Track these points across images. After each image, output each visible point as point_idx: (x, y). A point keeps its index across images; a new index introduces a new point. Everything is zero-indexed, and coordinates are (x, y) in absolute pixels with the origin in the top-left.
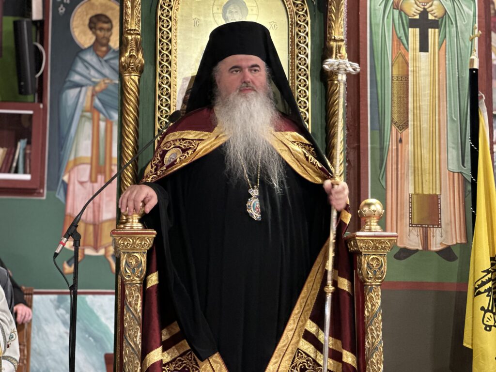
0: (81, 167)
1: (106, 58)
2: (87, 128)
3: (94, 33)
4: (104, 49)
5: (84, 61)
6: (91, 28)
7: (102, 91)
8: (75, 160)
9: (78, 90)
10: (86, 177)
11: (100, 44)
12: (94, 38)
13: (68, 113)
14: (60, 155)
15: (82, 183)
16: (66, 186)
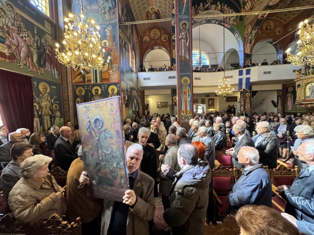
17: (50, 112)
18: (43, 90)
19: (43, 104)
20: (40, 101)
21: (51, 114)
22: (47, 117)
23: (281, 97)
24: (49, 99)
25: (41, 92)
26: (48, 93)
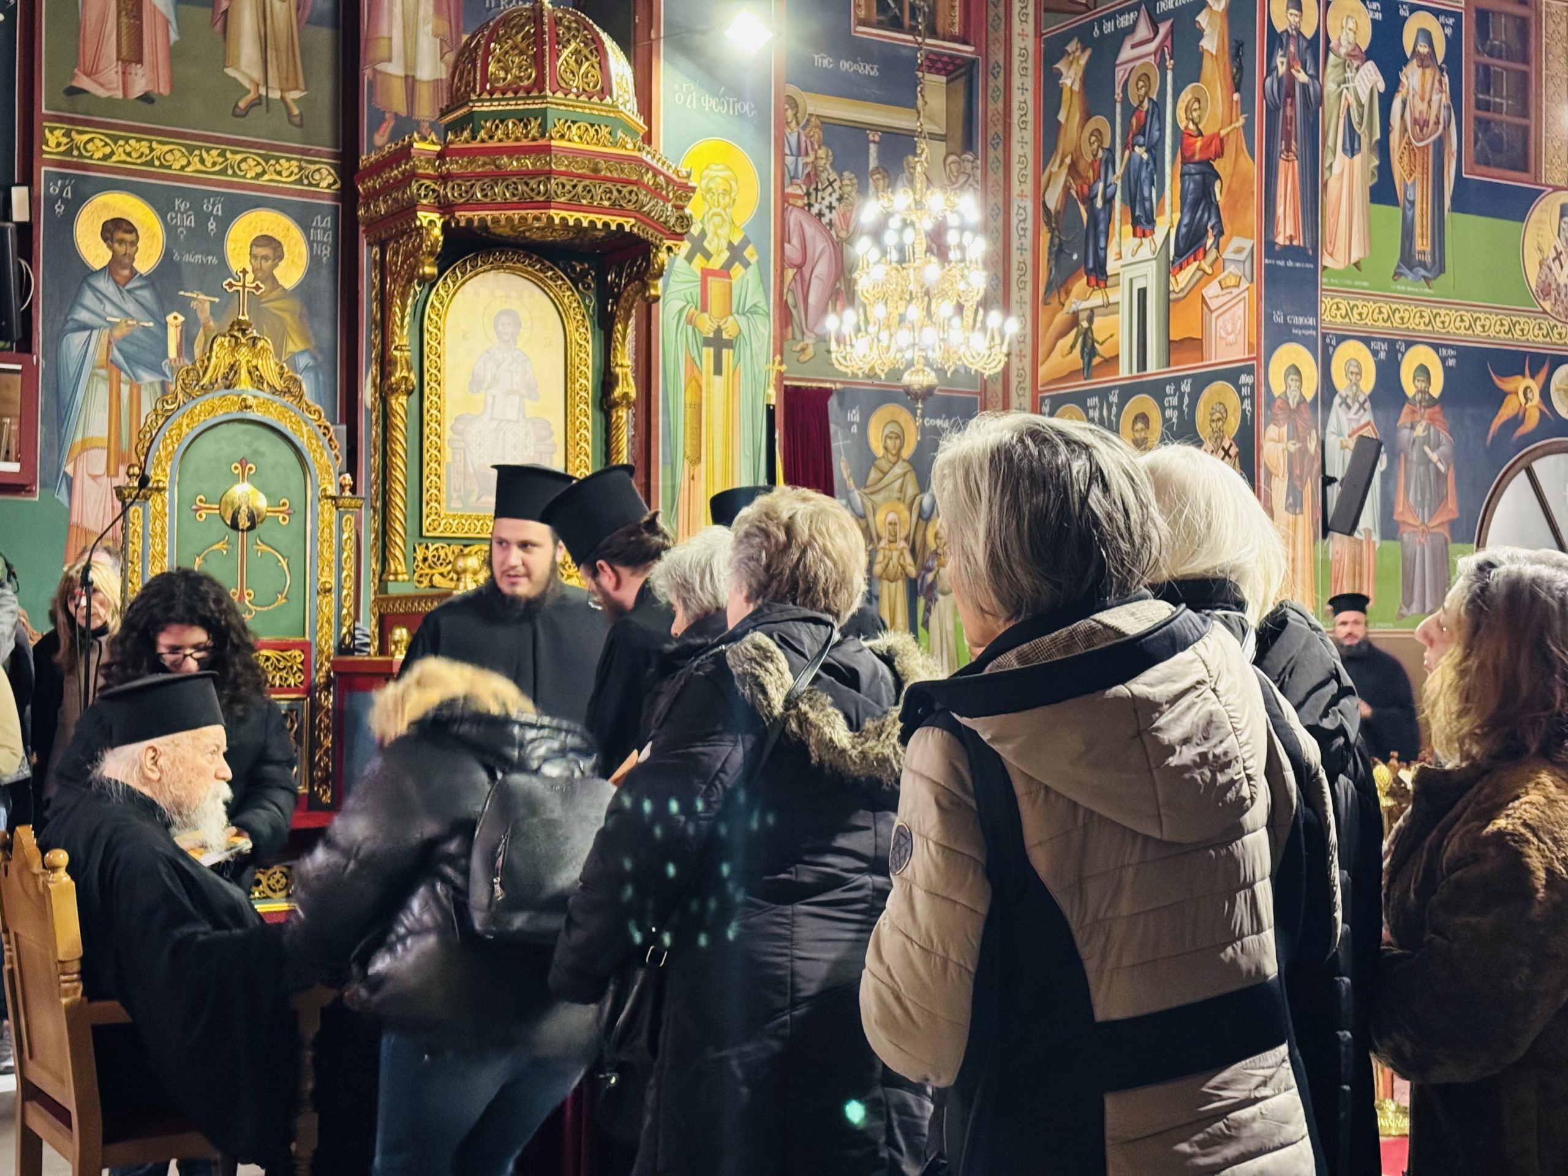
0: (92, 452)
1: (129, 287)
2: (101, 393)
3: (110, 247)
4: (126, 272)
5: (95, 290)
6: (105, 239)
7: (125, 339)
8: (84, 441)
9: (87, 333)
10: (101, 469)
11: (118, 266)
12: (109, 255)
13: (72, 369)
14: (59, 432)
15: (94, 477)
16: (70, 482)
17: (909, 560)
18: (886, 449)
19: (880, 517)
20: (869, 505)
21: (912, 571)
22: (893, 585)
24: (911, 490)
25: (875, 458)
26: (909, 461)
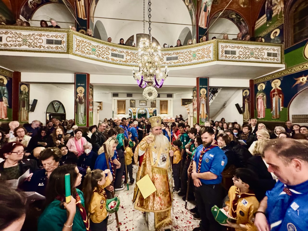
23: (248, 100)
